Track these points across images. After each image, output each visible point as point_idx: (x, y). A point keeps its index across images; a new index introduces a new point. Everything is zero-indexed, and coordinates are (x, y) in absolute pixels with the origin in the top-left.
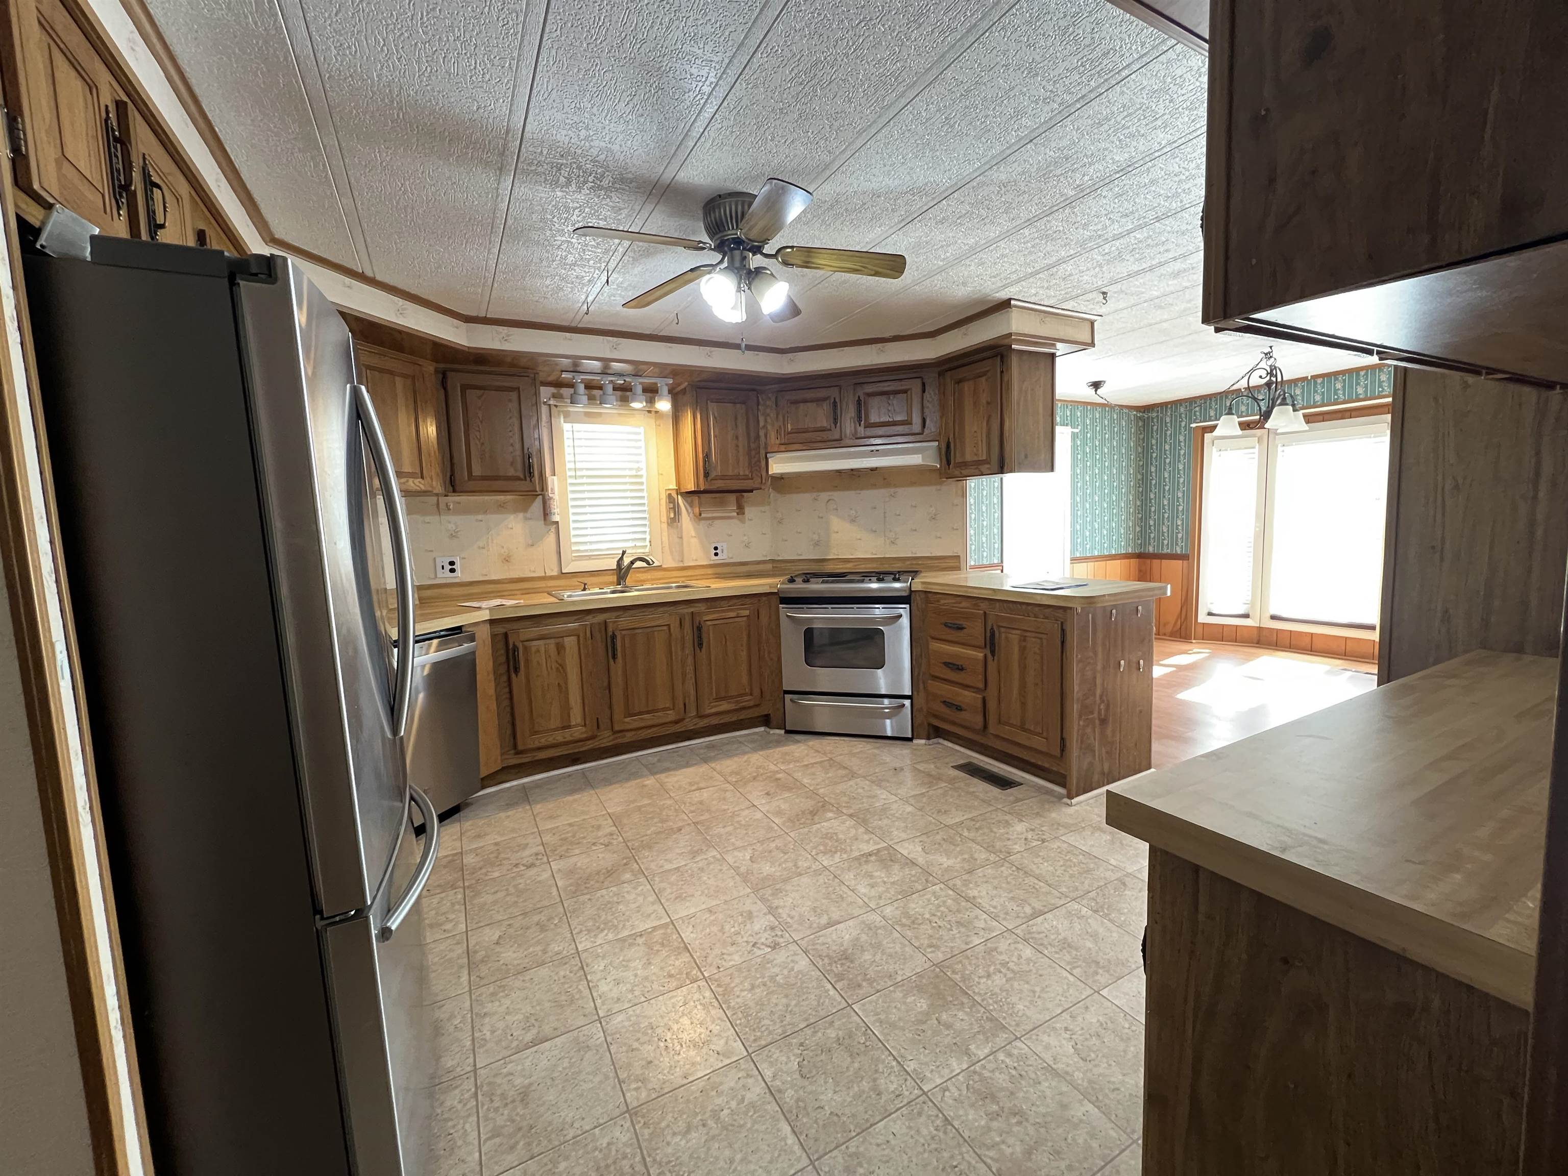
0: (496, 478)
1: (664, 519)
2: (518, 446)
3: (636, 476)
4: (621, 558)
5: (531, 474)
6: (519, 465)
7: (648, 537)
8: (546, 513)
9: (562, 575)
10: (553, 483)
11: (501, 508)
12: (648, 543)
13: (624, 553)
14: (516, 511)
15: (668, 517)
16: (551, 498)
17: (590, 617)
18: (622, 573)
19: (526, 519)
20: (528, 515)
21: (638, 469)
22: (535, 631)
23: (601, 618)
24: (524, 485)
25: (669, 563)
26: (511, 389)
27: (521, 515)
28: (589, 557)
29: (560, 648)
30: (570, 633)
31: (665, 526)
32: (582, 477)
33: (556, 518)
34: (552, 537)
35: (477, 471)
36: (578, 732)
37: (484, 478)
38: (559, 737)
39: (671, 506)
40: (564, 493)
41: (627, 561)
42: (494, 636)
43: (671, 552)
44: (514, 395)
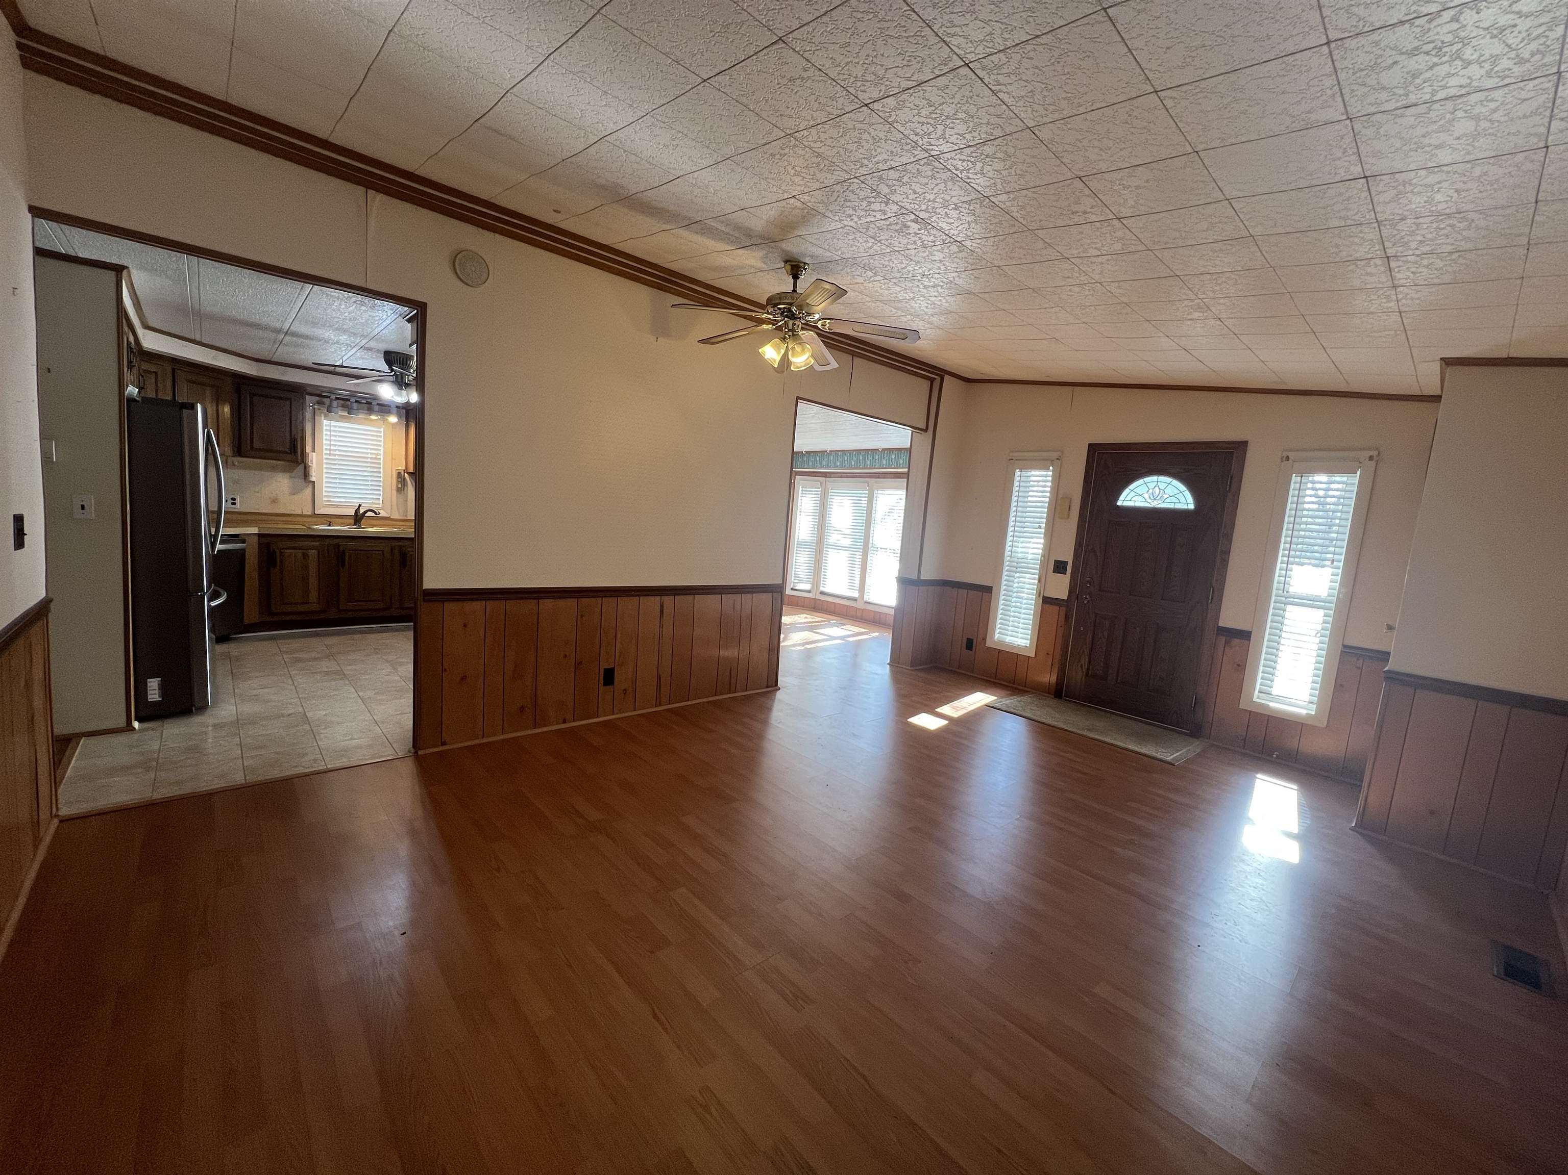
0: (271, 451)
1: (394, 487)
2: (288, 435)
3: (376, 458)
4: (358, 509)
5: (295, 452)
6: (288, 445)
7: (381, 498)
8: (306, 475)
9: (314, 515)
10: (313, 458)
11: (273, 469)
12: (381, 502)
13: (360, 506)
14: (284, 471)
15: (397, 486)
16: (309, 466)
17: (328, 540)
18: (358, 518)
19: (291, 477)
20: (293, 475)
21: (377, 454)
22: (290, 544)
23: (337, 541)
24: (289, 457)
25: (396, 516)
26: (287, 399)
27: (288, 475)
28: (337, 506)
29: (305, 556)
30: (313, 548)
31: (394, 492)
32: (335, 455)
33: (313, 479)
34: (308, 491)
35: (257, 444)
36: (315, 607)
37: (260, 450)
38: (301, 608)
39: (400, 480)
40: (320, 464)
41: (362, 511)
42: (260, 544)
43: (398, 509)
44: (288, 402)
